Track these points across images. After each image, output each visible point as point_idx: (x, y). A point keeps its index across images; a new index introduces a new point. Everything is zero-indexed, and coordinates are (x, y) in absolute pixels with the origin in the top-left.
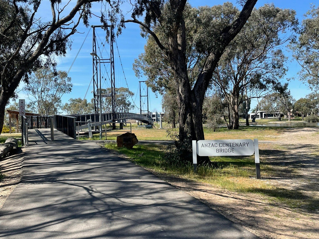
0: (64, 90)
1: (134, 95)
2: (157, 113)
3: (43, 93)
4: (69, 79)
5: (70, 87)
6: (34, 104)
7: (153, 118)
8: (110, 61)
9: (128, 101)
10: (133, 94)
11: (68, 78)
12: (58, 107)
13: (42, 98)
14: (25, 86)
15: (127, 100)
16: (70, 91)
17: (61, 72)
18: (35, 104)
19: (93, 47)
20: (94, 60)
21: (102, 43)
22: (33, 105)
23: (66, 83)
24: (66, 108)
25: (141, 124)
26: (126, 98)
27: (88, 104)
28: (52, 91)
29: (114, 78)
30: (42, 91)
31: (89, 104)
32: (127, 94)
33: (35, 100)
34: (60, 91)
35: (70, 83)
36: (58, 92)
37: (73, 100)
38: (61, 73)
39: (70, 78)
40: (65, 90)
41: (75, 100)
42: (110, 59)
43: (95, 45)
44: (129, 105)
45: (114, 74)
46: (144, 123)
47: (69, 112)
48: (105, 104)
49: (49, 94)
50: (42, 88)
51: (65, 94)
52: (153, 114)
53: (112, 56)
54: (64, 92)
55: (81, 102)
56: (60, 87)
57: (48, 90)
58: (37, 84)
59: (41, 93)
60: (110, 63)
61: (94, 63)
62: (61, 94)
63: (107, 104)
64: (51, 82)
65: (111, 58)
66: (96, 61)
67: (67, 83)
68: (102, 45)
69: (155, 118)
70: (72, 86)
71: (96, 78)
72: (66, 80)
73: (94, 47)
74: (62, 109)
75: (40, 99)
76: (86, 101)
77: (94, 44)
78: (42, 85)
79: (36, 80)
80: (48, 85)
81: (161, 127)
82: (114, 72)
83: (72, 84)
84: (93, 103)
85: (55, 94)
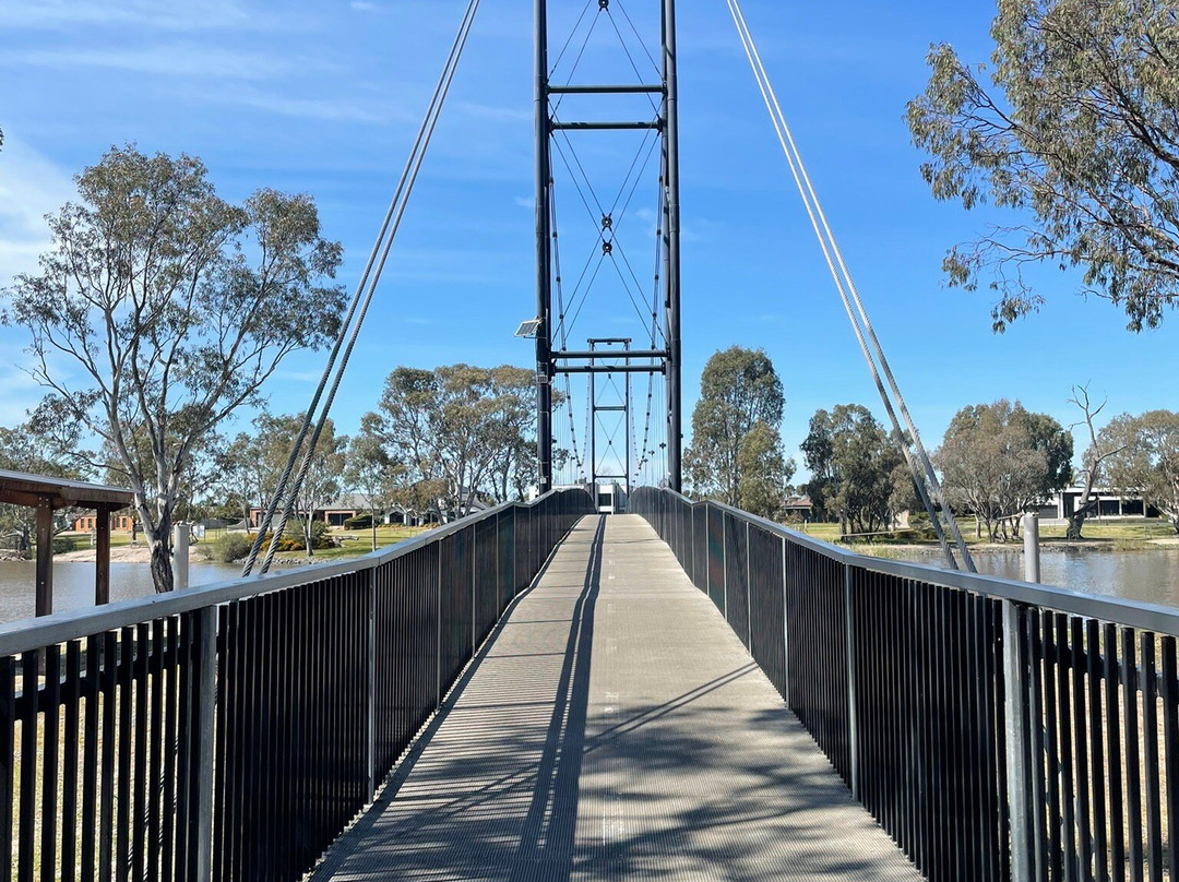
4: (329, 258)
6: (79, 415)
10: (558, 400)
11: (321, 246)
13: (141, 377)
14: (21, 282)
17: (280, 199)
18: (89, 411)
22: (72, 418)
28: (212, 332)
30: (140, 330)
32: (531, 399)
33: (89, 385)
35: (326, 282)
36: (247, 336)
37: (272, 423)
38: (276, 207)
39: (336, 249)
41: (279, 423)
49: (188, 349)
50: (139, 310)
56: (262, 305)
57: (183, 322)
59: (135, 343)
70: (341, 307)
72: (308, 262)
75: (122, 384)
78: (139, 288)
83: (342, 291)
84: (369, 433)
85: (233, 351)
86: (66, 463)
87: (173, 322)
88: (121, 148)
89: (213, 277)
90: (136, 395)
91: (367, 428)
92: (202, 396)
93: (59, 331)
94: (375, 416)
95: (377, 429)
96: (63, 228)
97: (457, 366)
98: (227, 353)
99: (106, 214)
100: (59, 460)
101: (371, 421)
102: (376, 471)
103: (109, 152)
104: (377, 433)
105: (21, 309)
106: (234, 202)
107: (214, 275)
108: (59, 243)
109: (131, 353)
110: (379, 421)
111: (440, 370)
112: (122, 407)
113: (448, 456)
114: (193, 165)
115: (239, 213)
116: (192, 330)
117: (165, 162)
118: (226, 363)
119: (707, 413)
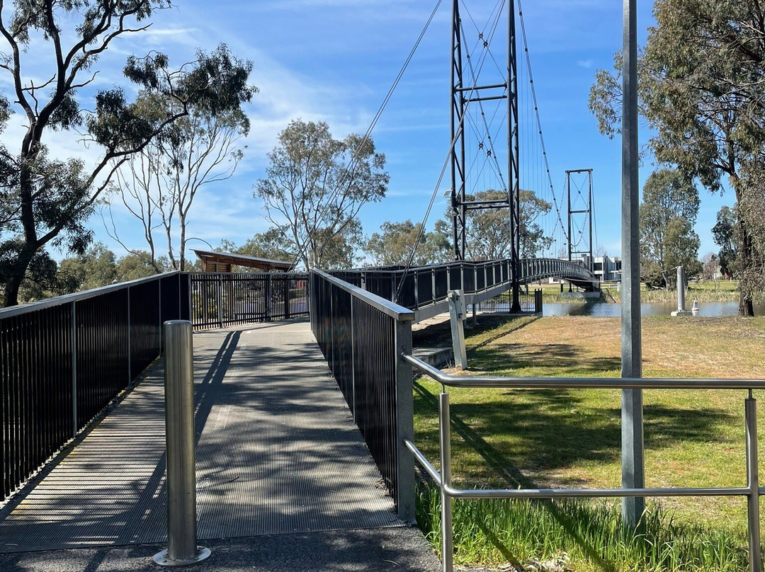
0: (364, 194)
1: (550, 208)
2: (606, 258)
3: (307, 202)
4: (380, 161)
5: (382, 183)
6: (282, 234)
7: (597, 272)
8: (507, 93)
9: (535, 226)
10: (547, 207)
11: (377, 156)
12: (355, 245)
13: (306, 217)
14: (259, 182)
15: (532, 224)
16: (382, 194)
17: (358, 138)
19: (454, 49)
20: (454, 91)
21: (481, 36)
23: (371, 170)
24: (373, 247)
25: (570, 290)
26: (528, 218)
27: (427, 236)
28: (334, 196)
29: (517, 149)
30: (304, 197)
31: (431, 235)
32: (531, 208)
33: (286, 222)
34: (353, 196)
35: (381, 172)
36: (347, 198)
37: (391, 227)
38: (357, 142)
39: (383, 157)
40: (368, 192)
41: (395, 227)
42: (505, 86)
43: (459, 46)
44: (535, 237)
45: (517, 135)
46: (577, 286)
47: (380, 256)
48: (472, 236)
49: (324, 205)
50: (304, 189)
51: (367, 203)
52: (596, 262)
53: (512, 77)
54: (366, 197)
55: (409, 232)
56: (353, 183)
57: (321, 193)
58: (290, 177)
59: (303, 203)
60: (507, 100)
61: (454, 101)
62: (357, 205)
63: (476, 234)
64: (329, 170)
65: (510, 81)
66: (461, 94)
67: (374, 171)
68: (482, 42)
69: (602, 272)
70: (386, 182)
71: (461, 150)
72: (371, 163)
73: (456, 51)
74: (364, 249)
75: (298, 221)
76: (422, 227)
77: (456, 43)
78: (304, 179)
79: (287, 164)
80: (322, 178)
81: (680, 308)
82: (517, 128)
83: (387, 175)
84: (439, 231)
85: (341, 205)
86: (290, 252)
87: (317, 195)
88: (296, 120)
89: (333, 174)
90: (304, 225)
91: (438, 229)
92: (329, 225)
93: (274, 201)
94: (442, 222)
95: (443, 229)
96: (274, 158)
97: (489, 191)
98: (339, 205)
99: (290, 150)
100: (286, 251)
101: (441, 224)
102: (443, 252)
103: (291, 123)
104: (444, 231)
105: (260, 192)
106: (341, 140)
107: (333, 172)
108: (273, 164)
109: (301, 208)
110: (445, 225)
111: (478, 194)
112: (298, 230)
113: (484, 243)
114: (323, 126)
115: (341, 144)
116: (325, 196)
117: (312, 125)
118: (338, 210)
119: (646, 212)
